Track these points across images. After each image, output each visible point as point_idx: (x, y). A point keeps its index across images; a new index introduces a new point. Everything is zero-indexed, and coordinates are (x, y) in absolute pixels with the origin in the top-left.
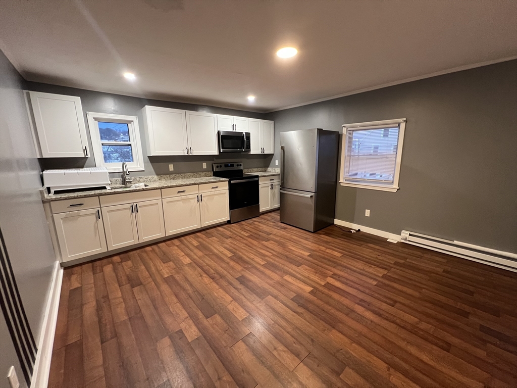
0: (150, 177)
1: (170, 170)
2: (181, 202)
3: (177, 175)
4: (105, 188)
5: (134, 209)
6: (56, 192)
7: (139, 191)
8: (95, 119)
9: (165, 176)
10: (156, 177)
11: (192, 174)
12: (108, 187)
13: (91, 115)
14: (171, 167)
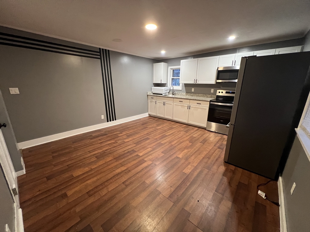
0: (183, 93)
1: (192, 91)
2: (180, 107)
3: (194, 94)
4: (162, 94)
5: (164, 104)
6: (153, 94)
7: (169, 97)
8: (172, 69)
9: (189, 94)
10: (185, 94)
11: (202, 95)
12: (163, 95)
13: (170, 67)
14: (193, 90)
